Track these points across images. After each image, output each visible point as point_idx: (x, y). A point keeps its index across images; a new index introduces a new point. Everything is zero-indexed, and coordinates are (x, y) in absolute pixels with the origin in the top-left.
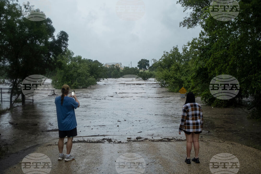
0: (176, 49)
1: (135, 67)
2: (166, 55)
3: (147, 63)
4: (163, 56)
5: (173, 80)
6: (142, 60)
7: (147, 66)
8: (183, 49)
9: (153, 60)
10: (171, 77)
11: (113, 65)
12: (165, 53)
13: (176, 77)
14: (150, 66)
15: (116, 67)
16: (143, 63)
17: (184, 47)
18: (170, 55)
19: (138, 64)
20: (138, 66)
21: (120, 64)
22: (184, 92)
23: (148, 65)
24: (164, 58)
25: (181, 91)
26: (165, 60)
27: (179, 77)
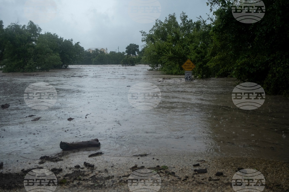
0: (173, 18)
1: (123, 52)
2: (159, 25)
3: (136, 48)
4: (154, 26)
5: (171, 54)
6: (131, 45)
7: (136, 52)
8: (182, 18)
9: (142, 33)
10: (168, 51)
11: (97, 49)
12: (158, 21)
13: (175, 50)
14: (140, 50)
15: (100, 51)
16: (132, 49)
17: (182, 15)
18: (165, 25)
19: (126, 50)
20: (126, 51)
21: (106, 49)
22: (191, 68)
23: (138, 50)
24: (156, 28)
25: (186, 65)
26: (157, 32)
27: (178, 50)
